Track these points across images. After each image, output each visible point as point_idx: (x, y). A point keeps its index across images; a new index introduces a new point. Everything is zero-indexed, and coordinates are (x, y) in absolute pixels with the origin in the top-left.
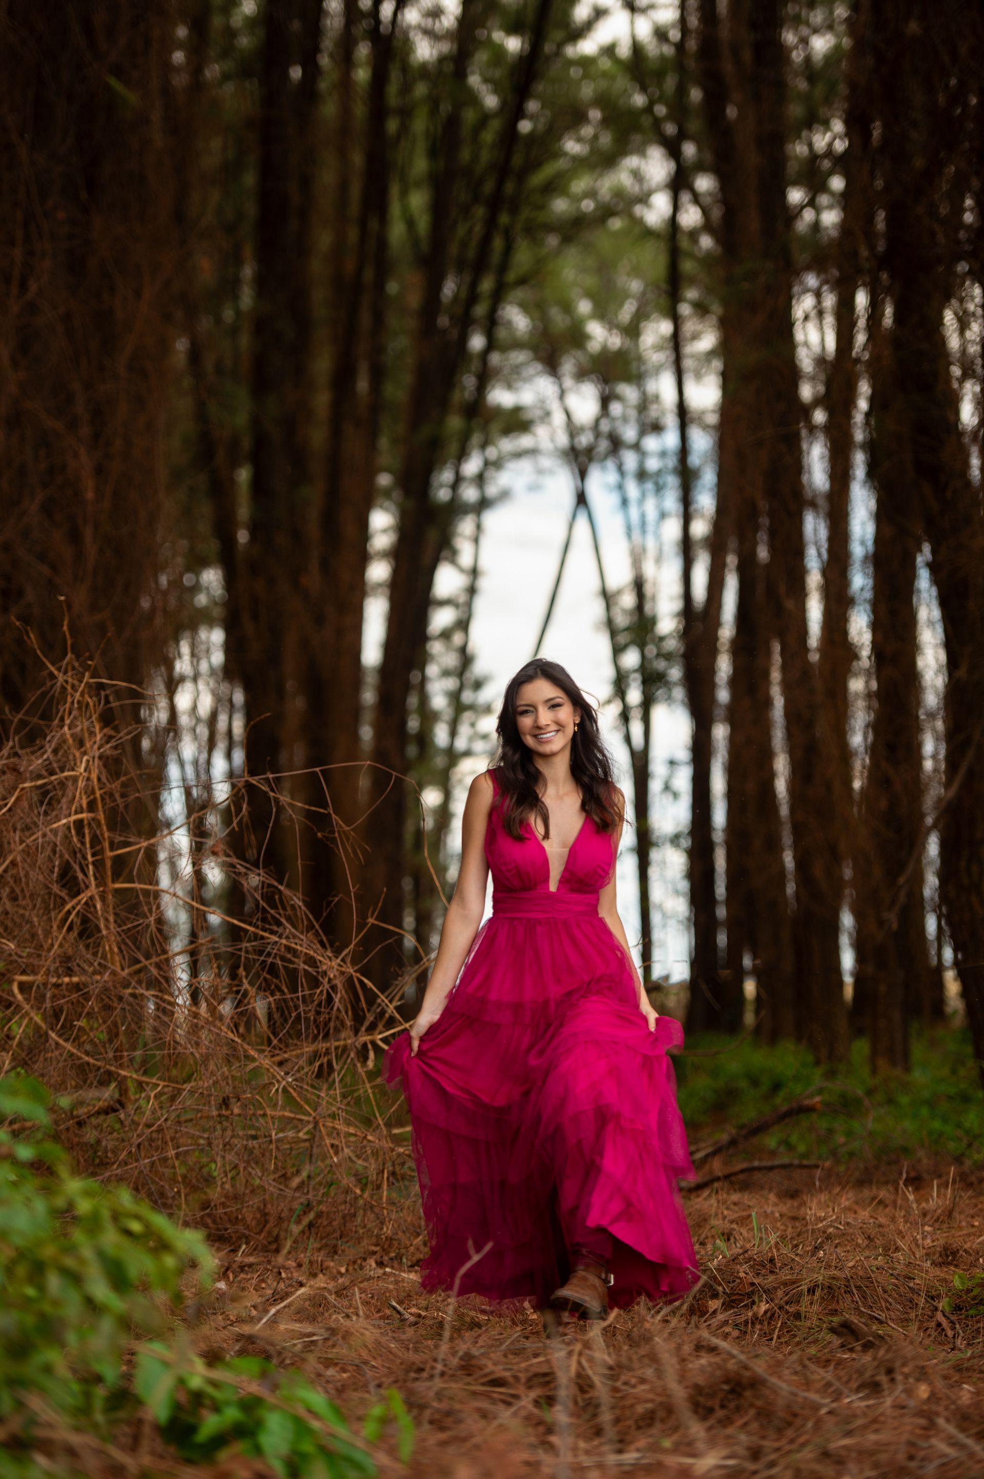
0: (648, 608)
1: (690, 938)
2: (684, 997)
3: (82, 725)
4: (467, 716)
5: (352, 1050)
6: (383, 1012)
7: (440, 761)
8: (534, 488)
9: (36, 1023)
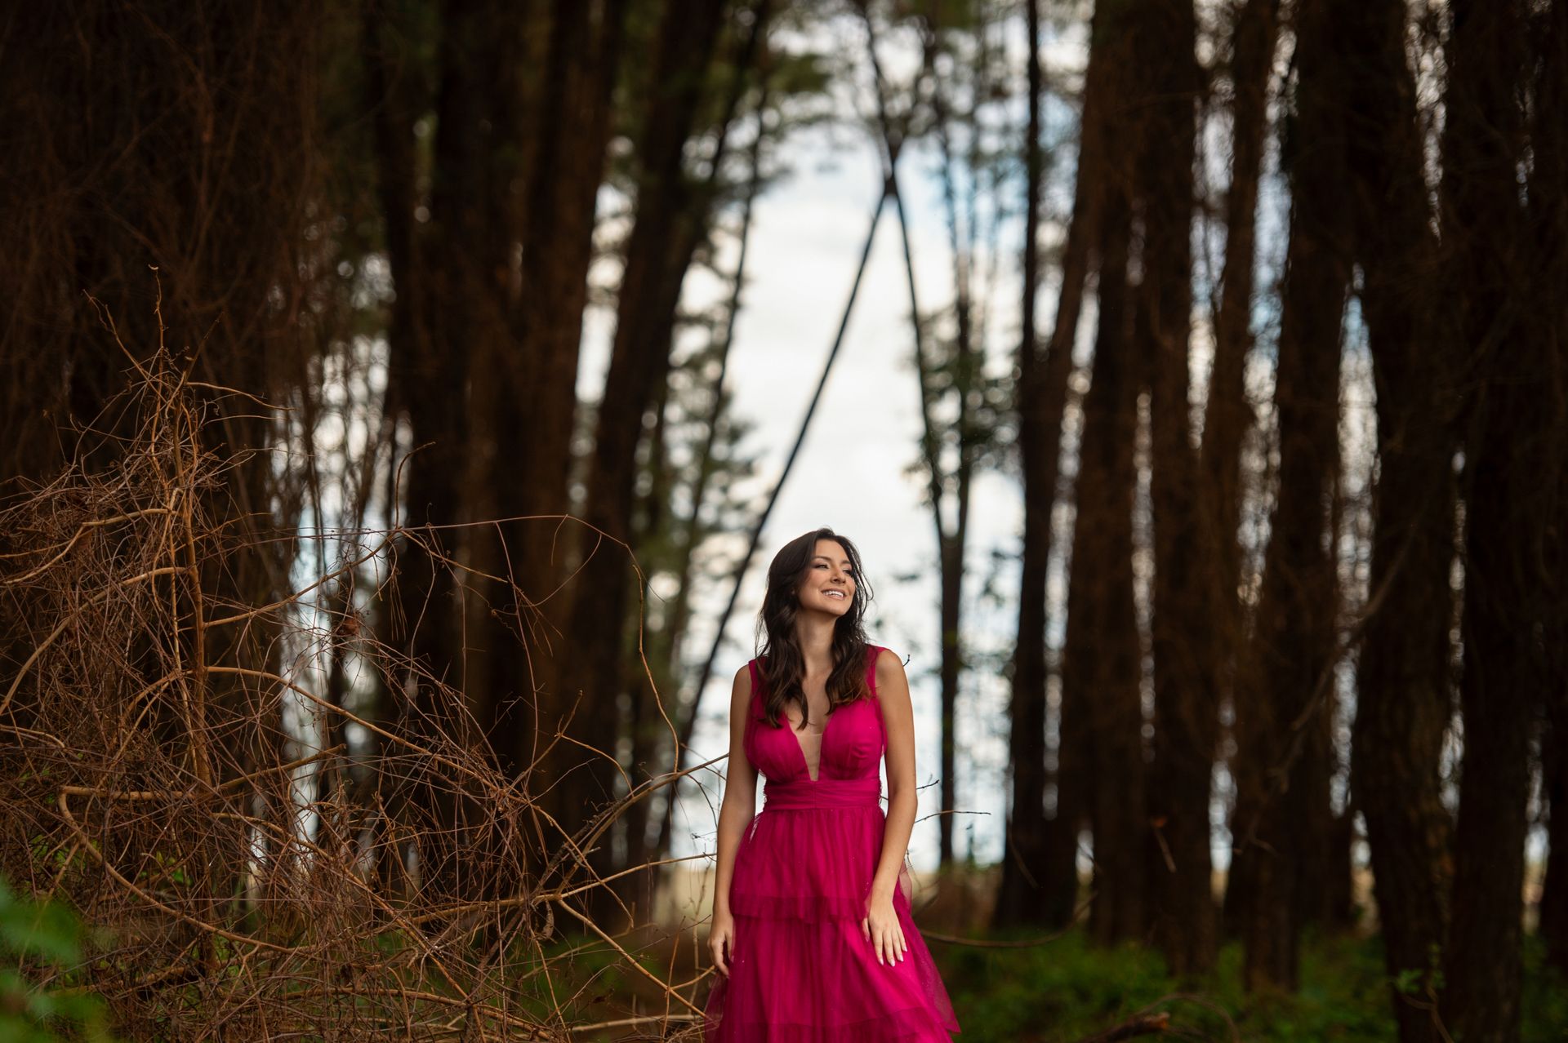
0: (974, 341)
1: (1007, 796)
2: (996, 878)
3: (173, 446)
4: (718, 477)
5: (524, 911)
6: (570, 862)
7: (678, 537)
8: (825, 169)
9: (89, 853)
